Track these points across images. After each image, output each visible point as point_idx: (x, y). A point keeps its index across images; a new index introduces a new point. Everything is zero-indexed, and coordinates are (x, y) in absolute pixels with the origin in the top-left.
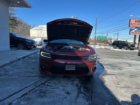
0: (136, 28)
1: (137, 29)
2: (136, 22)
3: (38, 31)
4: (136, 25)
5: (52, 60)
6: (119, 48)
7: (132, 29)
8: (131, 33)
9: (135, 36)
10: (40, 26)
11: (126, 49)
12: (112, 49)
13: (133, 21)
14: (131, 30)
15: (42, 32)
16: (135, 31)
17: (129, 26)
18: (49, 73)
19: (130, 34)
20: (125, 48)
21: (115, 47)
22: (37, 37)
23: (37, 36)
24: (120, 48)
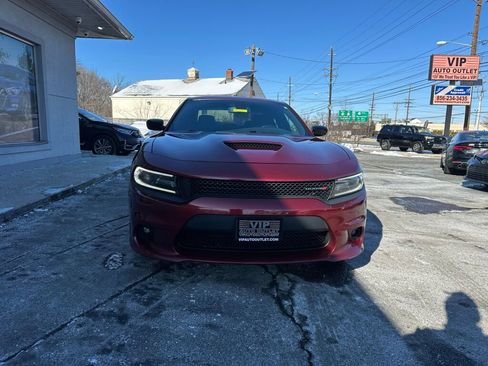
0: (452, 82)
1: (453, 87)
2: (451, 65)
3: (137, 101)
4: (451, 74)
5: (180, 201)
6: (398, 148)
7: (438, 87)
8: (435, 99)
9: (449, 108)
10: (142, 83)
11: (420, 152)
12: (375, 152)
13: (441, 62)
14: (435, 90)
15: (149, 103)
16: (449, 93)
17: (430, 79)
18: (172, 256)
19: (431, 103)
20: (417, 146)
21: (385, 145)
22: (138, 120)
23: (136, 117)
24: (404, 149)
